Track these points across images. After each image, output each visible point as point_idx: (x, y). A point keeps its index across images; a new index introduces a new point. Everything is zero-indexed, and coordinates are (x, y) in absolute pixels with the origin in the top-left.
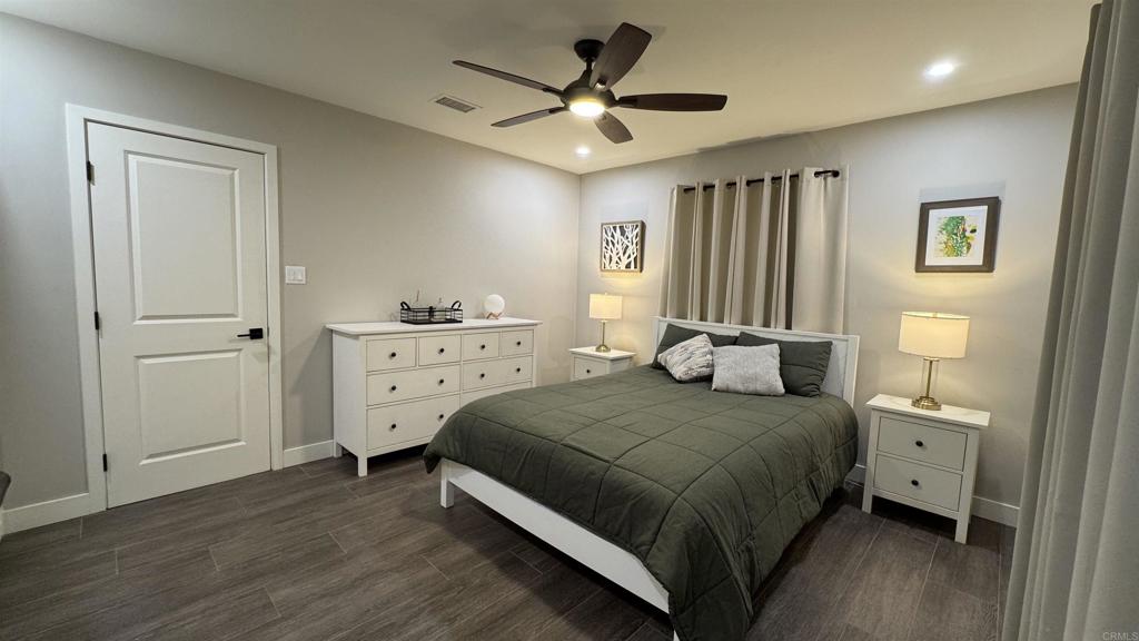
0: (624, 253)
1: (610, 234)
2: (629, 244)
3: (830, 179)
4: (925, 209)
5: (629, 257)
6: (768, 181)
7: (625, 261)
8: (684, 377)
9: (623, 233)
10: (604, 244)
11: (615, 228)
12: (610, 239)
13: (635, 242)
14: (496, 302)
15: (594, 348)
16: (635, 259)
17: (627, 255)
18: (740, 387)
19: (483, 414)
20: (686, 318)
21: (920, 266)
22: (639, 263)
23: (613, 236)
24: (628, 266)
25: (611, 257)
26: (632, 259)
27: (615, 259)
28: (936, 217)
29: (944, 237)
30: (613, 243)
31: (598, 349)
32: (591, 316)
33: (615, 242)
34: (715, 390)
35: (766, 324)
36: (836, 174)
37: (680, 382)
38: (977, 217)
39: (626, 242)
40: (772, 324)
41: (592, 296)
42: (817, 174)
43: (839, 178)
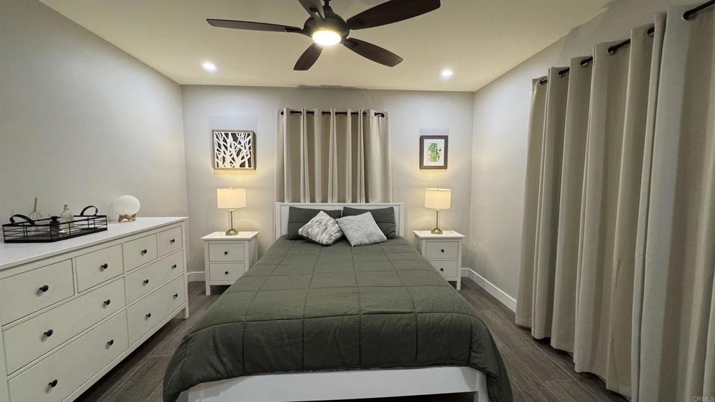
0: (238, 155)
1: (222, 140)
2: (243, 149)
3: (380, 118)
4: (422, 139)
5: (243, 158)
6: (349, 114)
7: (238, 161)
8: (330, 242)
9: (235, 139)
10: (216, 147)
11: (227, 135)
12: (222, 143)
13: (247, 147)
14: (131, 203)
15: (224, 233)
16: (249, 160)
17: (240, 156)
18: (367, 241)
19: (249, 318)
20: (300, 202)
21: (422, 166)
22: (252, 162)
23: (225, 141)
24: (242, 165)
25: (224, 158)
26: (246, 159)
27: (228, 159)
28: (427, 142)
29: (430, 153)
30: (226, 148)
31: (228, 233)
32: (219, 207)
33: (228, 146)
34: (355, 246)
35: (354, 200)
36: (383, 116)
37: (327, 245)
38: (441, 143)
39: (239, 146)
40: (358, 200)
41: (219, 190)
42: (376, 114)
43: (385, 118)
